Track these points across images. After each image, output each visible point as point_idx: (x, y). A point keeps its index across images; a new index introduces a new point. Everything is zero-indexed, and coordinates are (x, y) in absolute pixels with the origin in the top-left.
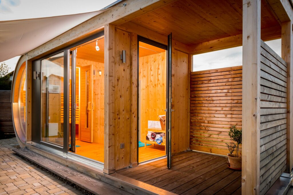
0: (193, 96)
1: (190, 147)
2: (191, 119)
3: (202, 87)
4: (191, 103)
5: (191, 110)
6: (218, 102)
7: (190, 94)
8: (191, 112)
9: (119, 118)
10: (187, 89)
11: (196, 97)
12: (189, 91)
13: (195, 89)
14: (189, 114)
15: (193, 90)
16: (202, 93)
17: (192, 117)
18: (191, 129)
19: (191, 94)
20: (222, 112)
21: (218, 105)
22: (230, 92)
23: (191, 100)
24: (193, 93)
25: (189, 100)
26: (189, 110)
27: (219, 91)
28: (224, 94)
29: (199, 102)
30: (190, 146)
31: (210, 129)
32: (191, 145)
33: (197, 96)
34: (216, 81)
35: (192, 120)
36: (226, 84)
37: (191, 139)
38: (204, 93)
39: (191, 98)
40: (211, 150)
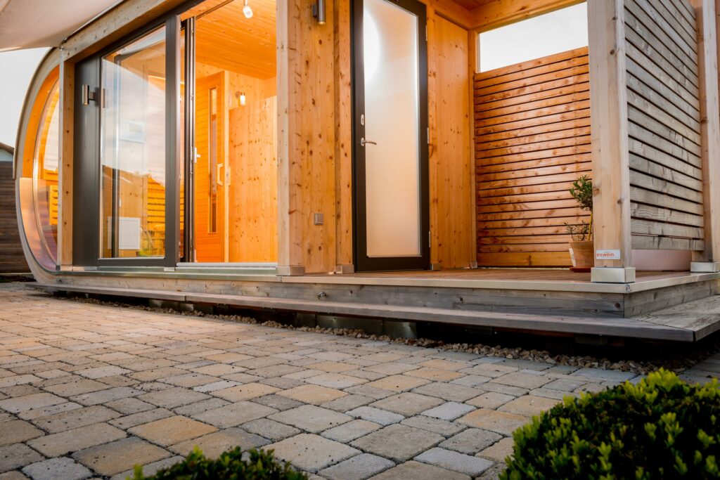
0: (481, 131)
1: (478, 260)
2: (478, 189)
3: (504, 105)
4: (477, 150)
5: (477, 167)
6: (544, 137)
7: (475, 128)
8: (479, 171)
9: (311, 152)
10: (467, 116)
11: (489, 133)
12: (473, 121)
13: (487, 114)
14: (473, 177)
15: (482, 117)
16: (505, 121)
17: (481, 184)
18: (479, 214)
19: (477, 128)
20: (554, 161)
21: (544, 146)
22: (571, 109)
23: (477, 143)
24: (482, 124)
25: (473, 142)
26: (473, 168)
27: (546, 111)
28: (558, 117)
29: (496, 143)
30: (477, 257)
31: (525, 206)
32: (481, 255)
33: (493, 129)
34: (538, 88)
35: (481, 192)
36: (561, 92)
37: (479, 239)
38: (509, 120)
39: (477, 137)
40: (530, 257)
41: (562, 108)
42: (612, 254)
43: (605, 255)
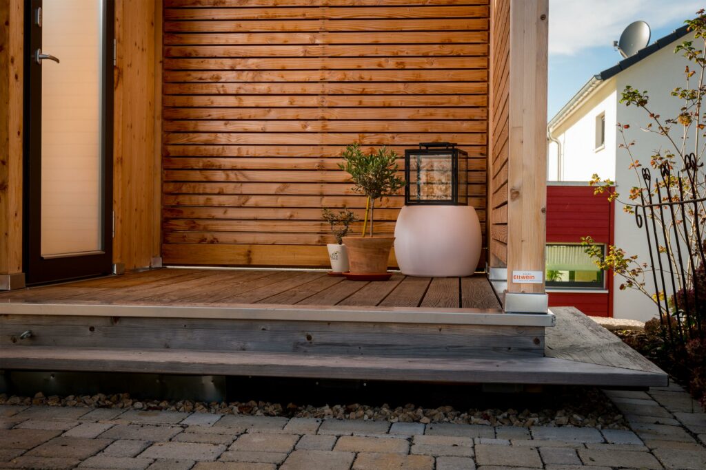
0: (175, 51)
1: (163, 254)
2: (165, 143)
3: (216, 18)
4: (165, 81)
5: (165, 108)
6: (275, 76)
7: (164, 45)
8: (169, 114)
10: (152, 24)
11: (189, 57)
12: (160, 34)
13: (186, 27)
14: (159, 123)
15: (177, 29)
16: (216, 42)
17: (171, 135)
18: (166, 182)
19: (167, 45)
20: (290, 113)
21: (276, 89)
22: (317, 42)
23: (166, 70)
24: (176, 41)
25: (160, 66)
26: (159, 108)
27: (281, 37)
28: (299, 51)
29: (199, 74)
30: (161, 249)
31: (244, 176)
32: (168, 247)
33: (195, 51)
35: (170, 148)
36: (304, 15)
37: (165, 221)
38: (222, 42)
39: (166, 60)
40: (250, 252)
41: (306, 38)
42: (533, 277)
43: (523, 277)
